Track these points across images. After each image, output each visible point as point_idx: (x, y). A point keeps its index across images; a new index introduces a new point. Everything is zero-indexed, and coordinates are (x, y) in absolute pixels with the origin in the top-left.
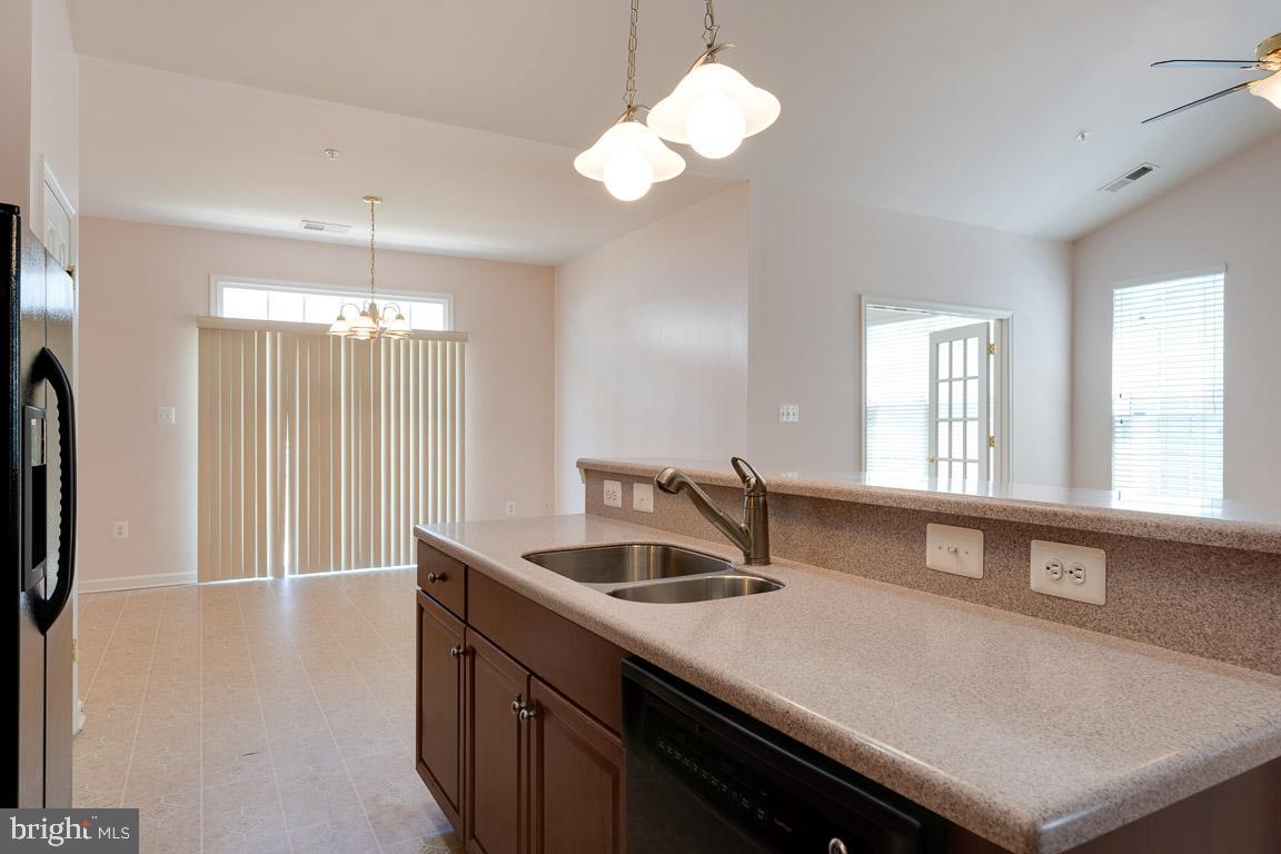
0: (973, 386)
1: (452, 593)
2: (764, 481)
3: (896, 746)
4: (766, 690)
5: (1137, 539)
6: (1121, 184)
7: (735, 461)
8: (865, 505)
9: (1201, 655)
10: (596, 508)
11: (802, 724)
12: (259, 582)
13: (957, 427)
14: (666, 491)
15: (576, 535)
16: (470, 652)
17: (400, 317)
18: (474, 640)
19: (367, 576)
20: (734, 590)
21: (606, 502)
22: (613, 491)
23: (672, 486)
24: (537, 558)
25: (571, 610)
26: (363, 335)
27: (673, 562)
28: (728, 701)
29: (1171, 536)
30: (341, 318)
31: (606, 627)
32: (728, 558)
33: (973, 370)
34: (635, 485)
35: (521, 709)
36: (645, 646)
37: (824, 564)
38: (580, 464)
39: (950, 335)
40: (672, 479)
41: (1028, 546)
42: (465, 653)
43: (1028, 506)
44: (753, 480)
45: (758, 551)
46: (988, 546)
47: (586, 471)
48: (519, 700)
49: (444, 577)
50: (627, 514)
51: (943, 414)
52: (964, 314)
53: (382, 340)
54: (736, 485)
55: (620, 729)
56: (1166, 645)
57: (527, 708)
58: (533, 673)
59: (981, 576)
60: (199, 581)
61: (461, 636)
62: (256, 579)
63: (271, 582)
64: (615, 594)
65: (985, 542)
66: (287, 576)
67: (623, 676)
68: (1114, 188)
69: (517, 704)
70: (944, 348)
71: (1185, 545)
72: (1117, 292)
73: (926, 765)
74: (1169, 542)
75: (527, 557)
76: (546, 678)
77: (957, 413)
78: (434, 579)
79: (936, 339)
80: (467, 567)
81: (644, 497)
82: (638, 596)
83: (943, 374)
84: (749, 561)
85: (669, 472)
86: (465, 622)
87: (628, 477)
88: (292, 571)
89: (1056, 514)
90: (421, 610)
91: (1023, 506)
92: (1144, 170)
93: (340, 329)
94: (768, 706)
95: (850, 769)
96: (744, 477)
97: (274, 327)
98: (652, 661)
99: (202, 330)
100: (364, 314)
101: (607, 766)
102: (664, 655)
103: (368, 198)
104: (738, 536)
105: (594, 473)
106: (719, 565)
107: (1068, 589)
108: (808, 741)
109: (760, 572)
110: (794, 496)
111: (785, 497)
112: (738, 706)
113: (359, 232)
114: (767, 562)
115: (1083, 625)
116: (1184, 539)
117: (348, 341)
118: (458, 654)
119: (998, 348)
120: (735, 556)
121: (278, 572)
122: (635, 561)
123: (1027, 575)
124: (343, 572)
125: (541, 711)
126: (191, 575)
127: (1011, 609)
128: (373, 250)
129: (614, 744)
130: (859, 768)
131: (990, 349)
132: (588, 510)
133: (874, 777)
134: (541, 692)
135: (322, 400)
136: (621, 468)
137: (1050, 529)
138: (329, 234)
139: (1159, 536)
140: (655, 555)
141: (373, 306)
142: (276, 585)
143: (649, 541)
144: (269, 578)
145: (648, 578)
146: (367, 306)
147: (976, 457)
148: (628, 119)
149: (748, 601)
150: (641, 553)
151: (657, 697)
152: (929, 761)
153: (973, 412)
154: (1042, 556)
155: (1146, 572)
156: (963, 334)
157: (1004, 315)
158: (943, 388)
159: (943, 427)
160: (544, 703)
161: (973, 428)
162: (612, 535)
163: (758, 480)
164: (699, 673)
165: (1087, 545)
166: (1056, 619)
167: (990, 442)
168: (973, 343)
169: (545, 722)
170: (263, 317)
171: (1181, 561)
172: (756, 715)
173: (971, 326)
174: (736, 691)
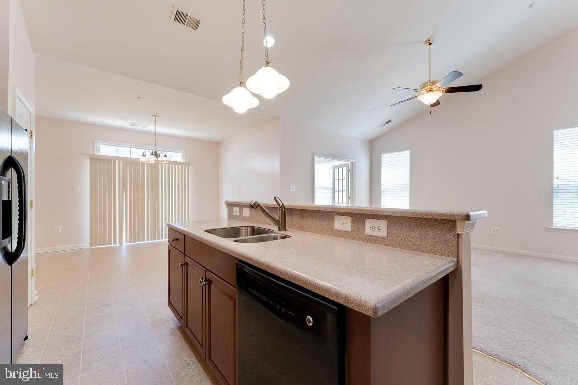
0: (345, 181)
1: (180, 245)
2: (285, 204)
3: (328, 283)
4: (285, 268)
5: (396, 216)
6: (384, 125)
7: (275, 198)
8: (316, 210)
9: (415, 250)
10: (231, 216)
11: (297, 278)
12: (114, 246)
13: (340, 193)
14: (253, 207)
15: (225, 224)
16: (186, 264)
17: (165, 156)
18: (188, 260)
19: (154, 243)
20: (275, 238)
21: (234, 214)
22: (236, 210)
23: (255, 206)
24: (209, 231)
25: (219, 246)
26: (152, 162)
27: (255, 231)
28: (272, 273)
29: (406, 215)
30: (144, 156)
31: (231, 251)
32: (273, 229)
33: (345, 177)
34: (244, 208)
35: (203, 281)
36: (244, 257)
37: (303, 230)
38: (226, 202)
39: (338, 167)
40: (255, 203)
41: (365, 220)
42: (184, 264)
43: (365, 208)
44: (281, 204)
45: (283, 226)
46: (353, 221)
47: (228, 204)
48: (202, 279)
49: (177, 239)
50: (241, 217)
51: (336, 190)
52: (342, 160)
53: (160, 164)
54: (276, 206)
55: (236, 286)
56: (405, 248)
57: (205, 281)
58: (207, 269)
59: (350, 231)
60: (90, 246)
61: (183, 259)
62: (113, 245)
63: (119, 246)
64: (235, 241)
65: (352, 220)
66: (125, 244)
67: (237, 268)
68: (382, 126)
69: (201, 280)
70: (336, 170)
71: (410, 217)
72: (383, 155)
73: (339, 289)
74: (406, 217)
75: (206, 231)
76: (212, 271)
77: (340, 189)
78: (173, 240)
79: (334, 168)
80: (185, 235)
81: (247, 212)
82: (243, 241)
83: (336, 178)
84: (280, 230)
85: (254, 201)
86: (184, 254)
87: (241, 206)
88: (126, 242)
89: (373, 210)
90: (169, 251)
91: (363, 208)
92: (390, 121)
93: (143, 160)
94: (286, 273)
95: (313, 292)
96: (278, 203)
97: (120, 159)
98: (247, 261)
99: (91, 159)
100: (152, 155)
101: (232, 298)
102: (250, 259)
103: (154, 116)
104: (276, 222)
105: (230, 205)
106: (270, 231)
107: (377, 233)
108: (299, 283)
109: (283, 233)
110: (294, 209)
111: (291, 209)
112: (275, 274)
113: (151, 128)
114: (286, 230)
115: (381, 244)
116: (410, 216)
117: (147, 164)
118: (182, 265)
119: (351, 171)
120: (275, 228)
121: (121, 242)
122: (243, 231)
123: (364, 229)
124: (145, 242)
125: (209, 282)
126: (87, 244)
127: (359, 240)
128: (155, 134)
129: (234, 291)
130: (316, 291)
131: (349, 171)
132: (228, 217)
133: (321, 294)
134: (210, 276)
135: (138, 184)
136: (239, 203)
137: (371, 215)
138: (141, 128)
139: (403, 215)
140: (250, 230)
141: (155, 152)
142: (120, 247)
143: (247, 225)
144: (118, 245)
145: (248, 236)
146: (153, 152)
147: (345, 202)
148: (240, 86)
149: (280, 241)
150: (245, 229)
151: (248, 274)
152: (339, 287)
153: (345, 189)
154: (369, 223)
155: (399, 227)
156: (342, 166)
157: (353, 161)
158: (336, 182)
159: (336, 193)
160: (211, 279)
161: (345, 193)
162: (236, 224)
163: (283, 204)
164: (262, 264)
165: (382, 219)
166: (373, 243)
167: (349, 198)
168: (345, 169)
169: (211, 286)
170: (115, 155)
171: (409, 223)
172: (282, 276)
173: (345, 164)
174: (274, 269)
